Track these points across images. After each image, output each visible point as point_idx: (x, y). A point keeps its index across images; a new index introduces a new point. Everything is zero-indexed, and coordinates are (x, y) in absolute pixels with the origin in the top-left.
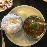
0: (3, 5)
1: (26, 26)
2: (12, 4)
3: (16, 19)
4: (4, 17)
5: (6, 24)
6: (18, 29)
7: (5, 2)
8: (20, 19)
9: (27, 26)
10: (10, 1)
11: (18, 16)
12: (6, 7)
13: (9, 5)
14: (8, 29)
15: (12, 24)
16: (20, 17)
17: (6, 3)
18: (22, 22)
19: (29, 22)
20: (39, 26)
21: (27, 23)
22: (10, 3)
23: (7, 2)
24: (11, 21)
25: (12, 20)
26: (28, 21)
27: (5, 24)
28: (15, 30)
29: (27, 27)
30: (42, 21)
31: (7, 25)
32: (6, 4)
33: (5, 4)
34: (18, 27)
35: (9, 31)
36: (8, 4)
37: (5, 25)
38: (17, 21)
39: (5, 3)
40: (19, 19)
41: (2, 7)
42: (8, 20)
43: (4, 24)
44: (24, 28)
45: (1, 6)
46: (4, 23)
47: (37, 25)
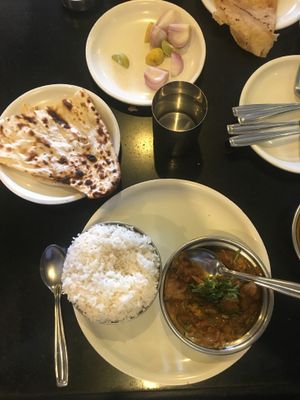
0: (74, 170)
1: (178, 284)
2: (116, 175)
3: (134, 249)
4: (76, 239)
5: (86, 276)
6: (139, 304)
7: (83, 159)
8: (149, 254)
9: (180, 288)
10: (105, 154)
11: (142, 234)
12: (89, 183)
13: (102, 178)
14: (92, 300)
15: (111, 273)
16: (151, 244)
17: (88, 163)
18: (159, 268)
19: (190, 266)
20: (239, 289)
21: (182, 274)
22: (109, 163)
23: (93, 159)
24: (107, 258)
25: (112, 256)
26: (187, 264)
27: (81, 272)
28: (125, 306)
29: (179, 292)
30: (255, 265)
31: (90, 281)
32: (88, 167)
33: (84, 169)
34: (141, 292)
35: (98, 310)
36: (96, 166)
37: (83, 277)
38: (137, 263)
39: (84, 163)
40: (144, 253)
41: (69, 183)
42: (93, 257)
43: (77, 272)
44: (168, 296)
45: (63, 176)
46: (74, 267)
47: (230, 283)
